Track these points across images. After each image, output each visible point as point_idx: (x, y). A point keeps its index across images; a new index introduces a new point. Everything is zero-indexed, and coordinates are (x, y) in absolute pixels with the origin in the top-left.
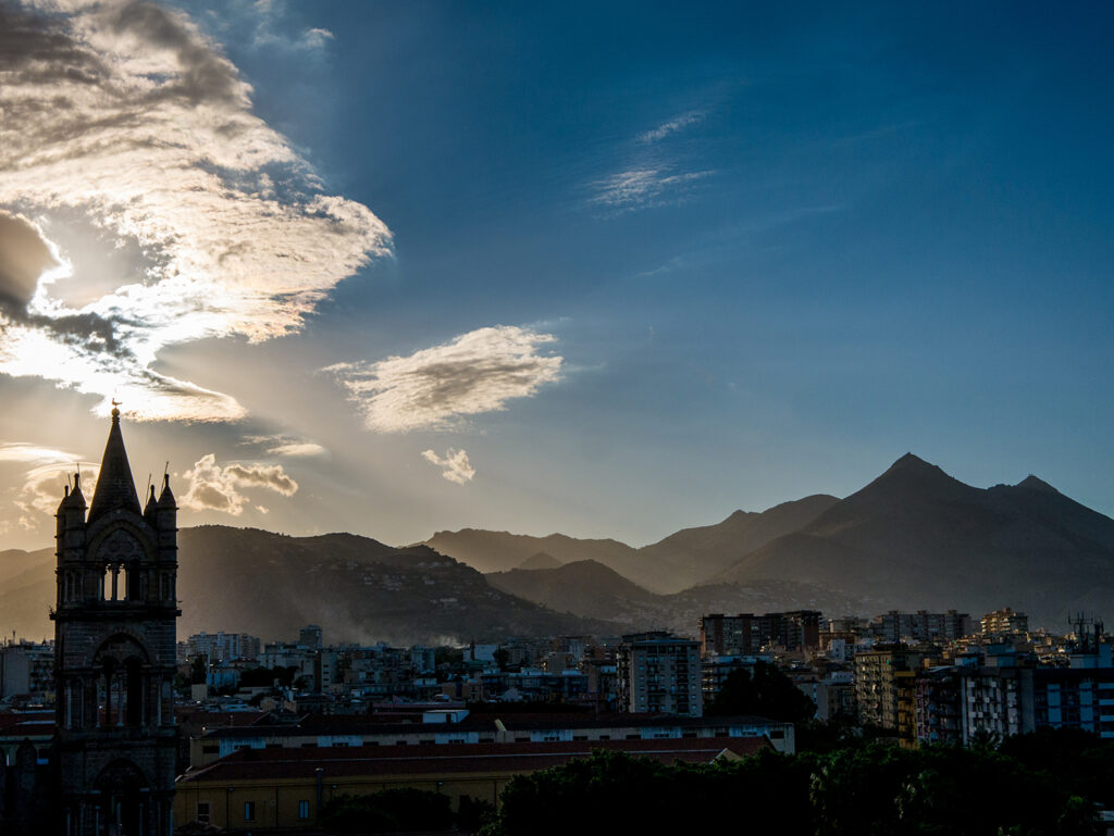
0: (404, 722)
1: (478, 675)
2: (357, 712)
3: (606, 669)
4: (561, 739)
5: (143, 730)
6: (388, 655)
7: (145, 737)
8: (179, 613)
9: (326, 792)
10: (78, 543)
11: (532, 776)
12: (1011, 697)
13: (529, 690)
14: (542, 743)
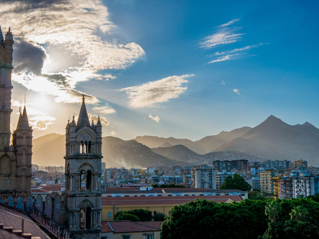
0: (136, 190)
1: (151, 177)
2: (118, 187)
3: (188, 175)
4: (181, 196)
5: (92, 191)
6: (124, 171)
7: (93, 194)
8: (102, 157)
9: (116, 210)
10: (74, 136)
11: (180, 206)
12: (308, 185)
13: (166, 181)
14: (175, 196)
